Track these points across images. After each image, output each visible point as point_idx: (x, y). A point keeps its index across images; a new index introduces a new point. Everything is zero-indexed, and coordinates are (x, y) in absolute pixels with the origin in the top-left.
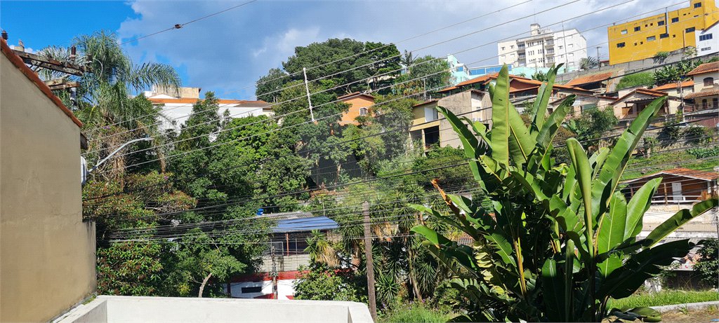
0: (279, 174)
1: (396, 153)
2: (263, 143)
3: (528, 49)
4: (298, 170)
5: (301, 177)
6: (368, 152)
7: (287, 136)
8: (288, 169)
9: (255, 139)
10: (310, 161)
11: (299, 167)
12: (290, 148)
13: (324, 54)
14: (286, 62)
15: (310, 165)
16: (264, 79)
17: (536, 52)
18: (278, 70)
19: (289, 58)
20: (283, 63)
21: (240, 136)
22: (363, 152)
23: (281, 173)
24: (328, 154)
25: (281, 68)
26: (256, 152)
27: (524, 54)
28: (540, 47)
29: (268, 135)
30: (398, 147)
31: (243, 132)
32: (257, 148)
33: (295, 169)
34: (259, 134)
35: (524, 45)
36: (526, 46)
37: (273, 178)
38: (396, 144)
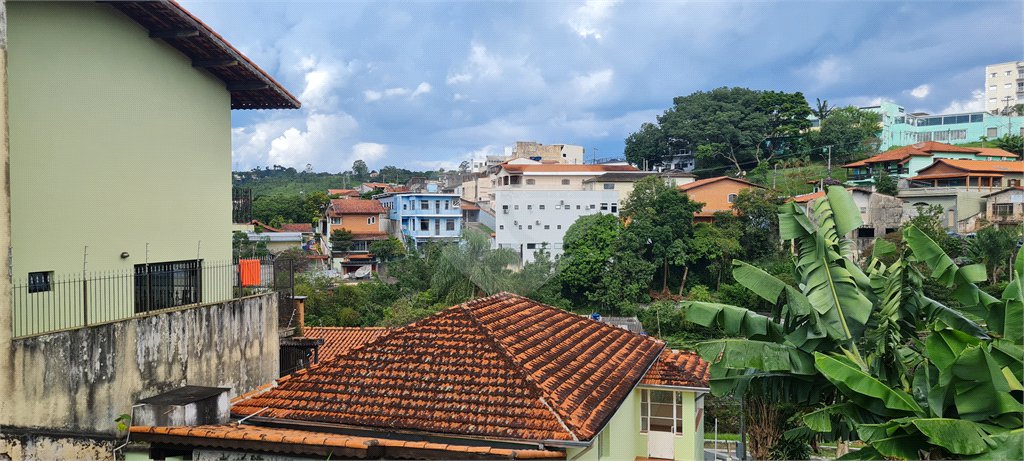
0: (621, 278)
2: (608, 245)
4: (640, 274)
5: (642, 281)
6: (719, 257)
7: (631, 240)
8: (630, 273)
9: (601, 240)
10: (653, 266)
11: (641, 271)
12: (634, 251)
14: (661, 116)
15: (651, 270)
16: (635, 135)
18: (651, 126)
19: (665, 112)
20: (658, 116)
21: (587, 235)
22: (713, 256)
23: (622, 276)
24: (672, 259)
25: (655, 123)
26: (601, 253)
29: (614, 237)
31: (590, 232)
32: (603, 248)
33: (636, 273)
34: (604, 236)
37: (614, 281)
38: (759, 244)
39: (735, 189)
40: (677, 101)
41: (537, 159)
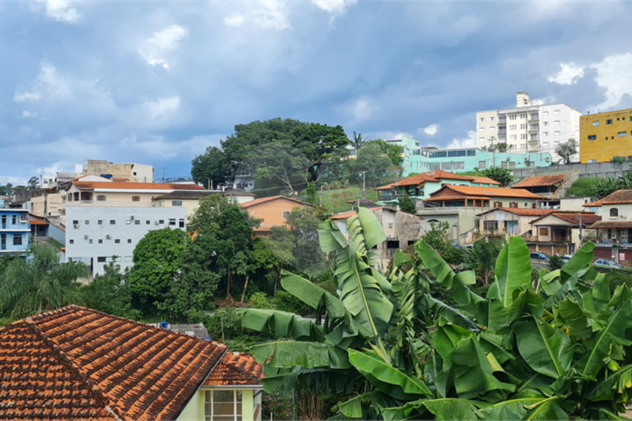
0: (188, 288)
1: (309, 263)
2: (176, 258)
3: (509, 122)
4: (205, 283)
5: (207, 290)
6: (275, 267)
7: (197, 252)
8: (196, 283)
9: (169, 253)
10: (218, 276)
11: (206, 281)
12: (200, 263)
13: (264, 137)
14: (224, 141)
15: (216, 280)
16: (201, 157)
17: (518, 127)
18: (215, 149)
19: (228, 137)
20: (221, 142)
21: (156, 249)
22: (271, 266)
23: (189, 286)
24: (235, 269)
25: (219, 146)
26: (169, 265)
27: (505, 128)
28: (523, 121)
29: (181, 250)
30: (312, 258)
31: (159, 245)
32: (171, 261)
33: (202, 283)
34: (172, 249)
35: (505, 118)
36: (508, 118)
37: (182, 290)
38: (309, 255)
39: (289, 207)
40: (238, 128)
41: (108, 176)
